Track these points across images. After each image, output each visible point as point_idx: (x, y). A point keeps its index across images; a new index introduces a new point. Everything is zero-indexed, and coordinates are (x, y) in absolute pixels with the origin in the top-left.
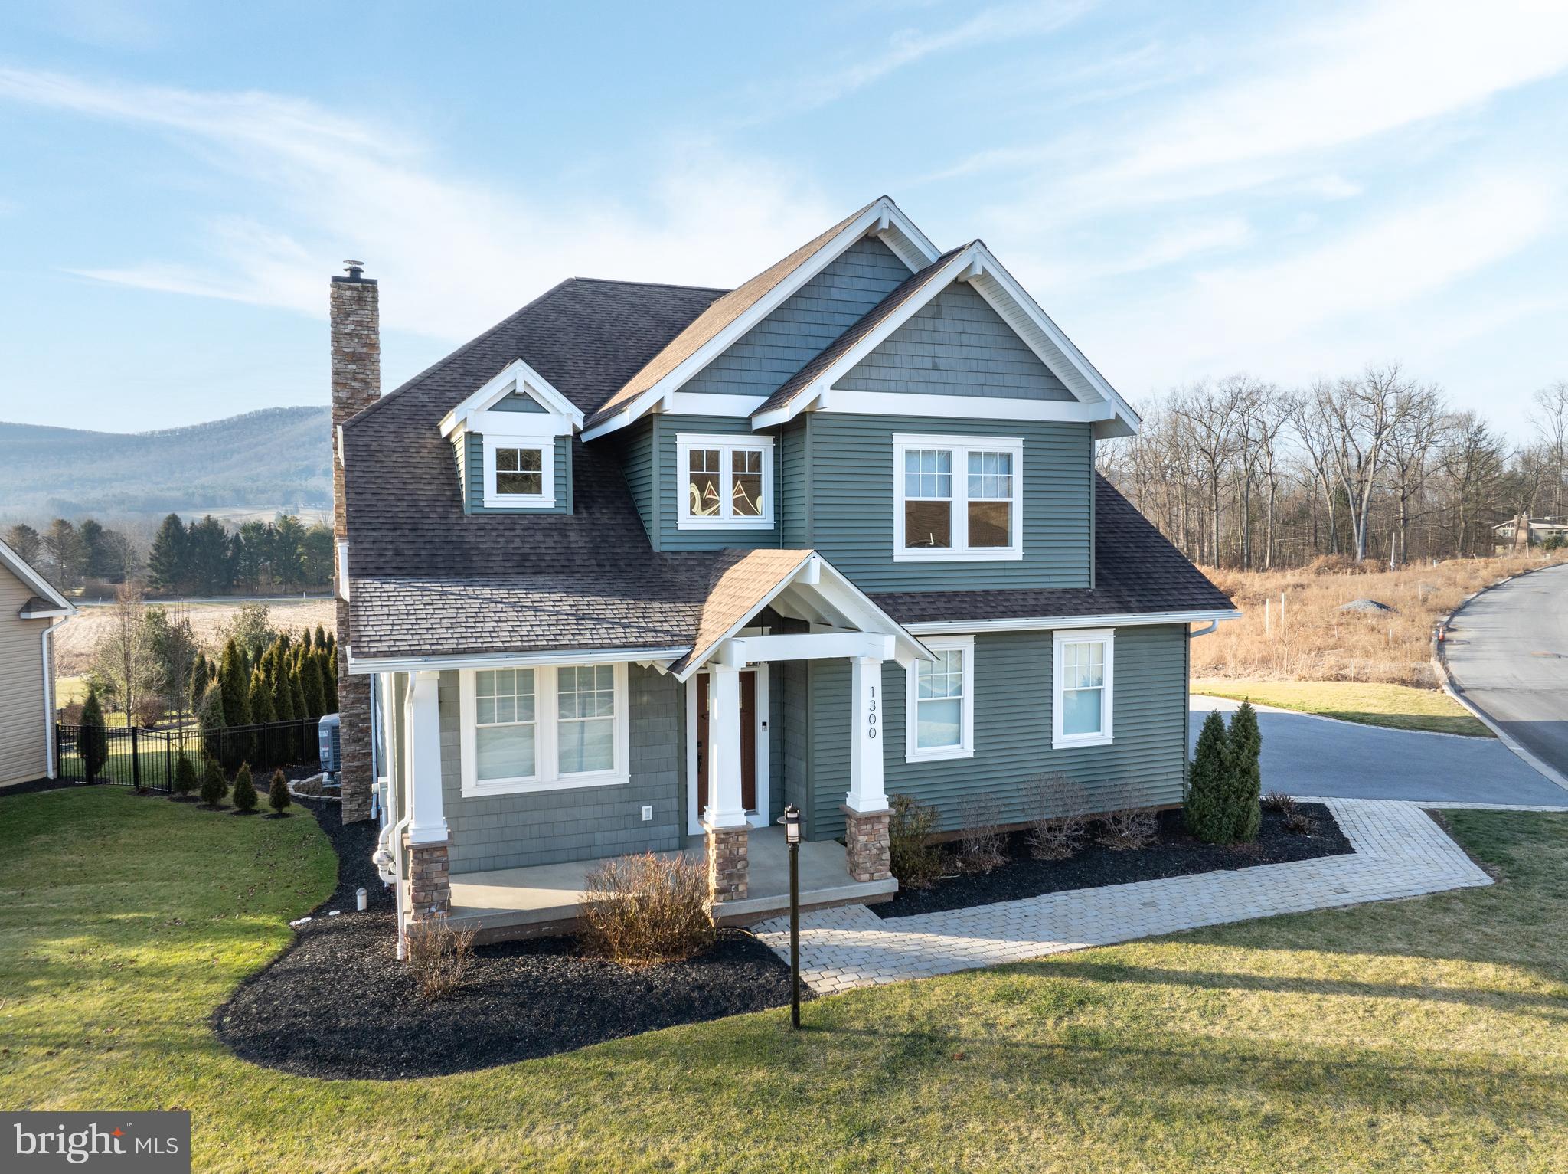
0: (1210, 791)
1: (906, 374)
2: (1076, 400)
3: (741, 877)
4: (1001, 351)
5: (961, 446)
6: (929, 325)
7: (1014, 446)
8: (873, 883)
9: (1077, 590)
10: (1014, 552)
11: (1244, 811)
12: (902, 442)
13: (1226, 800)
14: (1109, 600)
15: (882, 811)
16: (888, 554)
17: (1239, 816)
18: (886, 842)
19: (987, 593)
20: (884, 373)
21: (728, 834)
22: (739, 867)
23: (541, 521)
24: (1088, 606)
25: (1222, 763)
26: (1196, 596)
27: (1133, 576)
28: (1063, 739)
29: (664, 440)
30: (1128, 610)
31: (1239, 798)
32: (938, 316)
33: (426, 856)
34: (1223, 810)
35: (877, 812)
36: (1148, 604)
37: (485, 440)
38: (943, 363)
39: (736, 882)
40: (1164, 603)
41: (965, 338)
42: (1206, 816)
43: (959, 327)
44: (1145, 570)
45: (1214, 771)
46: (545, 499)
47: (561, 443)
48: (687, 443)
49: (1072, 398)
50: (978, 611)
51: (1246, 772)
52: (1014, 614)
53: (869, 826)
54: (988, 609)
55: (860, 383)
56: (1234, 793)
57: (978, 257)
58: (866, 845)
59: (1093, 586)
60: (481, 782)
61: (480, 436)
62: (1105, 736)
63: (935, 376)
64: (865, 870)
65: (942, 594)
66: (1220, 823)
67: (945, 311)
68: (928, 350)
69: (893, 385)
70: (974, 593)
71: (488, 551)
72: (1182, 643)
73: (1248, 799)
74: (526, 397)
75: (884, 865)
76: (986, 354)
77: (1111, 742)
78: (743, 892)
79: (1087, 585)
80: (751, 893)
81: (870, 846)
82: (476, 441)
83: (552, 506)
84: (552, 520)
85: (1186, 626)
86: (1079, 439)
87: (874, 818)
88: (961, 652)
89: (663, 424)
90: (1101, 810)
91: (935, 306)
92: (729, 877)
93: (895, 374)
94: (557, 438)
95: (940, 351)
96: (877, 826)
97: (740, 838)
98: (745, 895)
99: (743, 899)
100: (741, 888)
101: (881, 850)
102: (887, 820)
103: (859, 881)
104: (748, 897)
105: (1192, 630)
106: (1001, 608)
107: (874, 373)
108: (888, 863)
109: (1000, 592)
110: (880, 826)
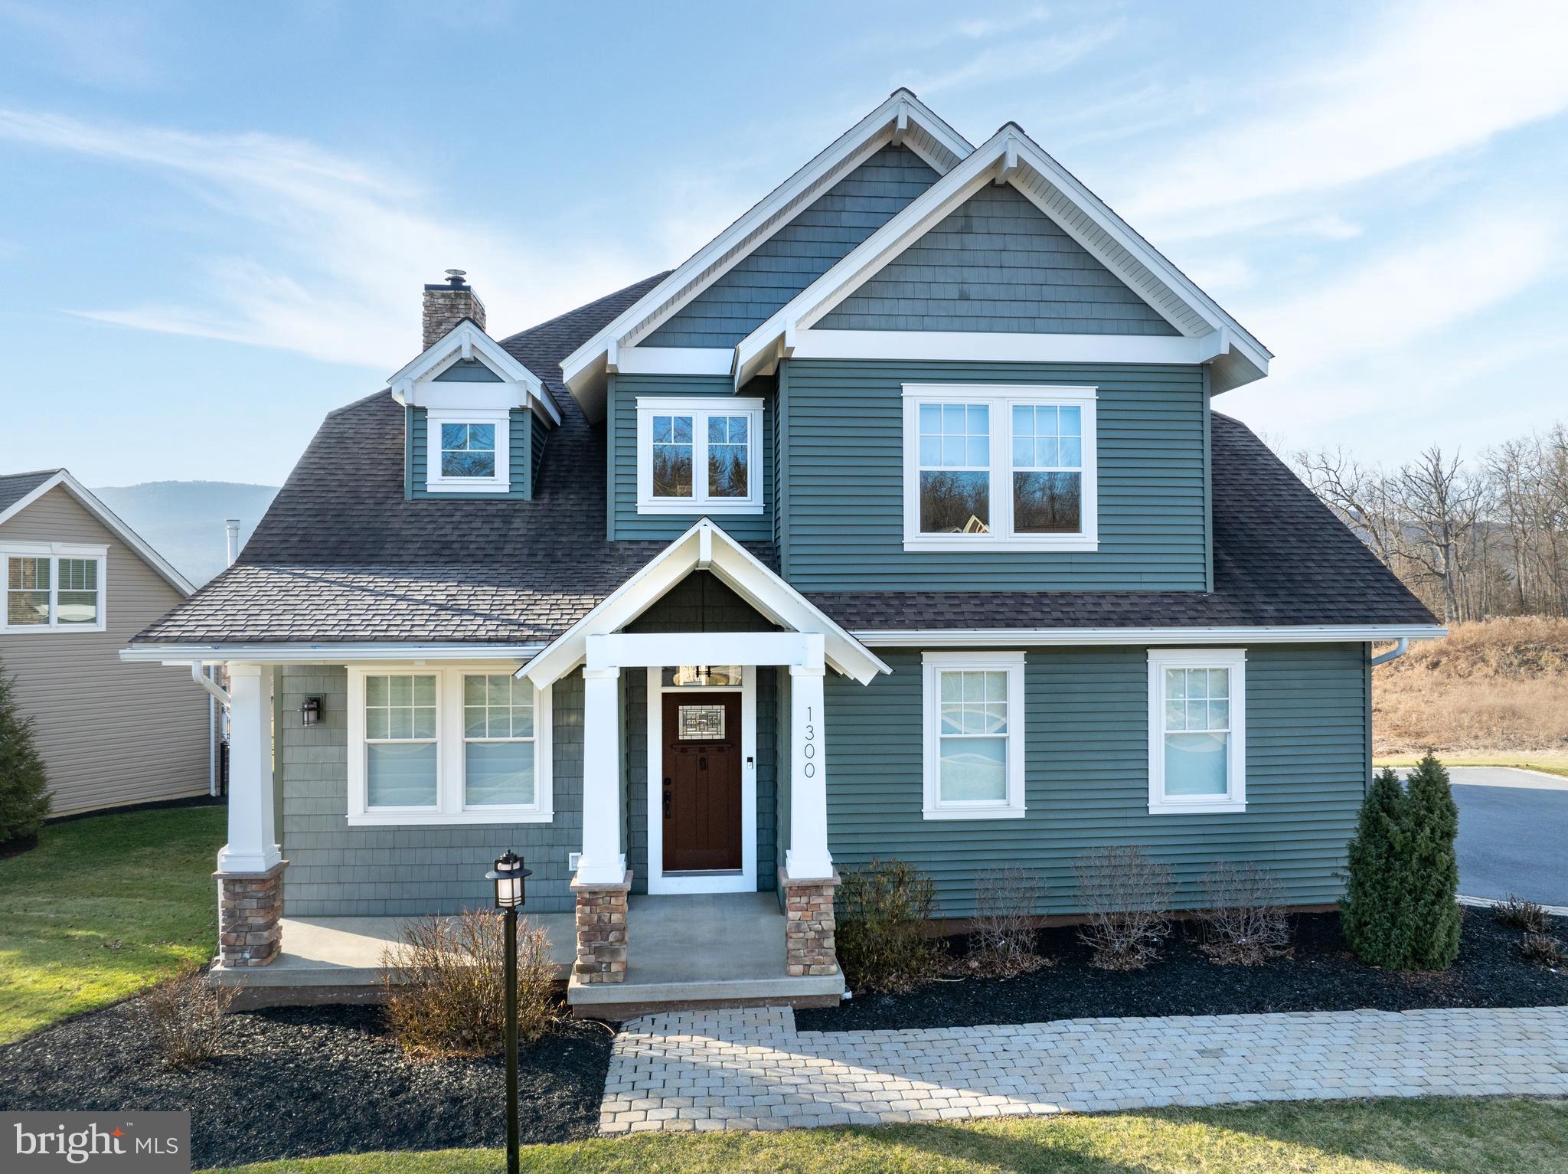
0: (1373, 887)
1: (920, 307)
2: (1181, 335)
3: (615, 953)
4: (1062, 273)
5: (1000, 398)
6: (954, 242)
7: (1085, 398)
8: (805, 979)
9: (1184, 594)
10: (1086, 539)
11: (1426, 922)
12: (914, 395)
13: (1397, 903)
14: (1230, 607)
15: (825, 880)
16: (896, 541)
17: (1418, 928)
18: (829, 924)
19: (1043, 595)
20: (888, 306)
21: (595, 893)
22: (611, 939)
23: (489, 508)
24: (1193, 614)
25: (1391, 847)
26: (1375, 606)
27: (1281, 578)
28: (1162, 801)
29: (621, 405)
30: (1259, 620)
31: (1417, 900)
32: (966, 230)
33: (238, 889)
34: (1393, 918)
35: (813, 881)
36: (1292, 614)
37: (430, 415)
38: (974, 291)
39: (607, 959)
40: (1320, 614)
41: (1007, 259)
42: (1366, 924)
43: (998, 242)
44: (1303, 570)
45: (1379, 857)
46: (498, 483)
47: (518, 418)
48: (649, 409)
49: (1175, 333)
50: (1020, 617)
51: (1428, 861)
52: (1075, 623)
53: (804, 900)
54: (1038, 615)
55: (854, 320)
56: (1410, 892)
57: (1011, 144)
58: (798, 926)
59: (1210, 589)
60: (372, 809)
61: (424, 410)
62: (1235, 800)
63: (963, 308)
64: (798, 960)
65: (975, 595)
66: (1388, 936)
67: (976, 224)
68: (955, 274)
69: (901, 321)
70: (1024, 595)
71: (408, 538)
72: (1359, 673)
73: (1433, 903)
74: (477, 365)
75: (826, 955)
76: (1039, 276)
77: (1243, 809)
78: (616, 973)
79: (1200, 587)
80: (629, 974)
81: (805, 926)
82: (419, 416)
83: (506, 490)
84: (503, 506)
85: (1364, 647)
86: (1188, 388)
87: (811, 888)
88: (1006, 673)
89: (620, 387)
90: (1208, 906)
91: (961, 220)
92: (598, 951)
93: (904, 307)
94: (512, 411)
95: (970, 275)
96: (815, 900)
97: (613, 901)
98: (620, 978)
99: (617, 983)
100: (614, 968)
101: (822, 933)
102: (831, 892)
103: (789, 974)
104: (625, 981)
105: (1376, 653)
106: (1056, 615)
107: (876, 307)
108: (833, 952)
109: (1063, 595)
110: (820, 900)
